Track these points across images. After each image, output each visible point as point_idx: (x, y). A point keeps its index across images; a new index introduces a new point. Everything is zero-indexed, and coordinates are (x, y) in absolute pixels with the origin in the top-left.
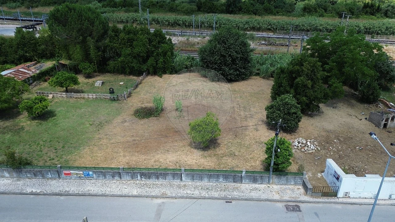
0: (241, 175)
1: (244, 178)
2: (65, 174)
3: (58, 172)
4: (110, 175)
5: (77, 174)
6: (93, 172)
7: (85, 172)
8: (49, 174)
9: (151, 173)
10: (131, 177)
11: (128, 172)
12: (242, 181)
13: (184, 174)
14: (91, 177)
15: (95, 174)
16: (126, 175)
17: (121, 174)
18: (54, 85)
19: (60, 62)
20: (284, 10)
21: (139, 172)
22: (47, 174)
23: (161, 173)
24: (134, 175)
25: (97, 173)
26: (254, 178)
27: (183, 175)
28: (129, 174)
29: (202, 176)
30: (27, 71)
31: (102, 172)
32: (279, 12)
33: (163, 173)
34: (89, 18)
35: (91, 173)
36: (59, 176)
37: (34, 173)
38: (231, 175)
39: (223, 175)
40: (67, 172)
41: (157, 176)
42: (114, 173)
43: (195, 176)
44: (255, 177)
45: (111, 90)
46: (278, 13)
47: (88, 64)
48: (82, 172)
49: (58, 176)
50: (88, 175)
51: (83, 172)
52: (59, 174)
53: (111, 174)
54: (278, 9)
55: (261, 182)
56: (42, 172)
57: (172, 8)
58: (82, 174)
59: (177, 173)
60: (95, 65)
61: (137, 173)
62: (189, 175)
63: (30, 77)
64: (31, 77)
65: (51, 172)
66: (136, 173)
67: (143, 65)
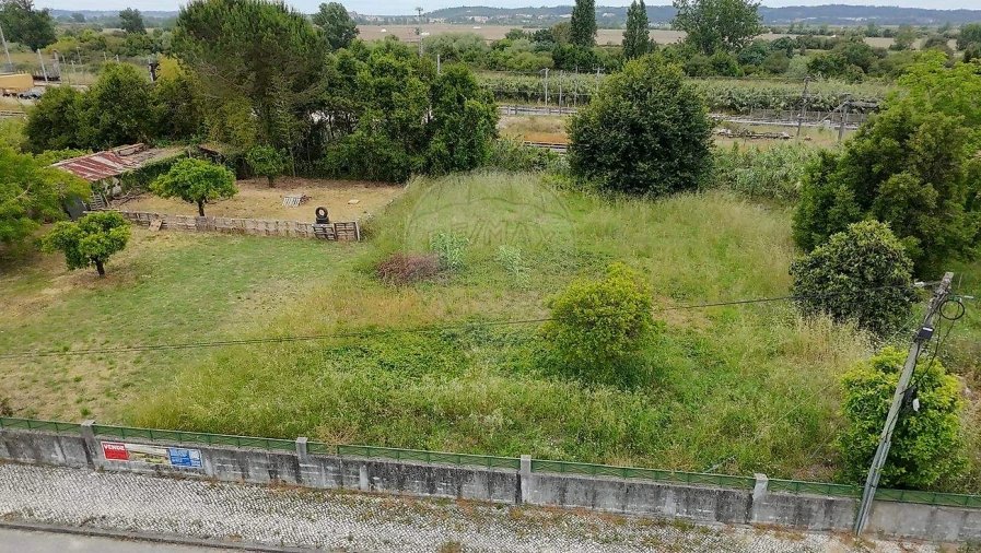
0: (751, 496)
1: (760, 505)
2: (110, 454)
3: (85, 445)
4: (260, 465)
5: (147, 455)
6: (204, 451)
7: (174, 452)
8: (57, 449)
9: (407, 466)
10: (334, 478)
11: (323, 460)
12: (750, 519)
13: (527, 478)
14: (195, 470)
15: (211, 459)
16: (320, 470)
17: (301, 465)
18: (164, 194)
19: (201, 146)
20: (762, 67)
21: (364, 463)
22: (50, 447)
23: (445, 470)
24: (348, 472)
25: (215, 458)
26: (799, 507)
27: (523, 483)
28: (330, 468)
29: (599, 490)
30: (110, 163)
31: (233, 453)
32: (748, 71)
33: (451, 470)
34: (277, 24)
35: (194, 455)
36: (89, 460)
37: (7, 444)
38: (707, 492)
39: (678, 491)
40: (114, 447)
41: (429, 480)
42: (274, 458)
43: (571, 488)
44: (804, 506)
45: (322, 213)
46: (747, 74)
47: (272, 151)
48: (164, 452)
49: (85, 460)
50: (184, 462)
51: (168, 450)
52: (87, 453)
53: (264, 462)
54: (747, 66)
55: (827, 526)
56: (32, 441)
57: (495, 63)
58: (167, 459)
59: (503, 475)
60: (288, 154)
61: (358, 464)
62: (549, 485)
63: (116, 176)
64: (118, 177)
65: (63, 443)
66: (352, 463)
67: (413, 154)
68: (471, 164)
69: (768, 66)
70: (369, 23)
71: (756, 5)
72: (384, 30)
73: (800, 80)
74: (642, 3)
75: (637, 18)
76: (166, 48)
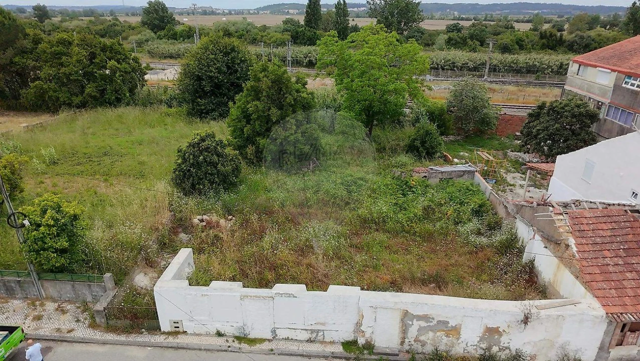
68: (117, 102)
69: (423, 41)
70: (219, 14)
71: (419, 3)
72: (225, 19)
73: (442, 49)
74: (344, 2)
75: (342, 10)
76: (47, 30)
